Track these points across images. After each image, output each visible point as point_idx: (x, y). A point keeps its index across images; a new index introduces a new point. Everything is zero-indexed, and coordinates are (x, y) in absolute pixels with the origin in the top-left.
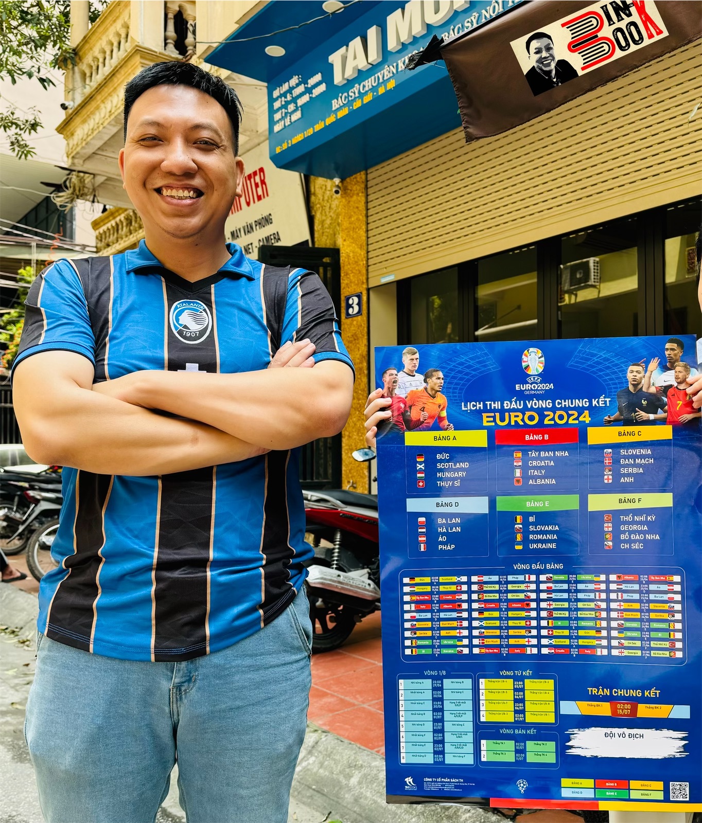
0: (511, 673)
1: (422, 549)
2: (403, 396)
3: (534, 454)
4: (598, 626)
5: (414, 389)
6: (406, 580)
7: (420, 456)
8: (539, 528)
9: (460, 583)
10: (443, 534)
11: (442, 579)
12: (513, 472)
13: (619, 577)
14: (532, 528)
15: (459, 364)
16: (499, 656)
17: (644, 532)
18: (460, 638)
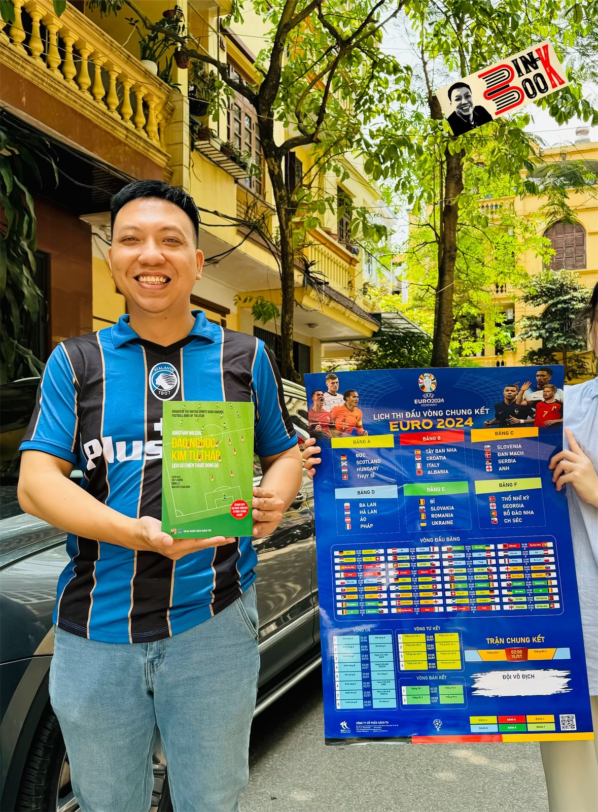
0: (423, 629)
1: (348, 528)
2: (329, 411)
3: (430, 452)
4: (491, 586)
5: (337, 405)
6: (336, 553)
7: (343, 455)
8: (439, 508)
9: (378, 555)
10: (364, 516)
11: (364, 552)
12: (415, 466)
13: (505, 546)
14: (433, 509)
15: (370, 386)
16: (413, 614)
17: (522, 509)
18: (381, 601)
